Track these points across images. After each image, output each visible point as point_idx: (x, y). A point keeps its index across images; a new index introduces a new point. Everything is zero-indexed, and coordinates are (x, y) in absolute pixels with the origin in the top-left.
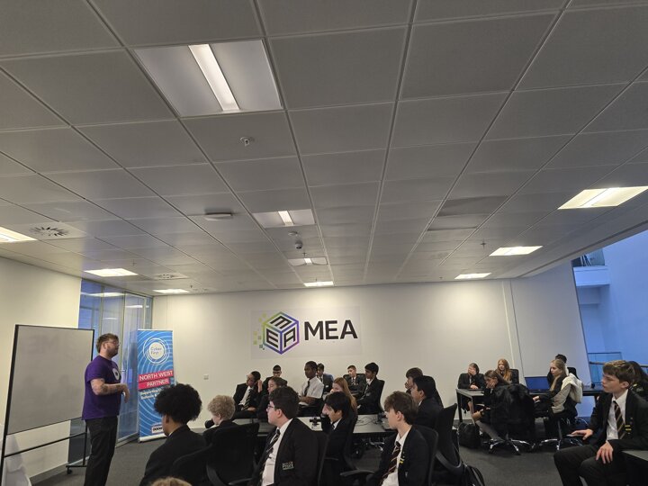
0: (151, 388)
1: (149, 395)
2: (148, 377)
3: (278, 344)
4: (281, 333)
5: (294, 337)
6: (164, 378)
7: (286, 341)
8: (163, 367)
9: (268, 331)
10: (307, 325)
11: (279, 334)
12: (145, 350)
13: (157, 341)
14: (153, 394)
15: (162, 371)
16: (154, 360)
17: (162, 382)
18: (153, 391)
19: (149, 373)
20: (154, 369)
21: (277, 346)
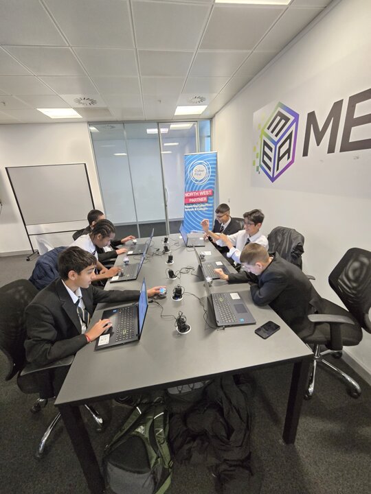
0: (193, 203)
1: (190, 208)
2: (191, 194)
3: (271, 165)
4: (276, 144)
5: (288, 151)
6: (203, 196)
7: (280, 159)
8: (203, 188)
10: (312, 117)
11: (274, 147)
12: (190, 172)
13: (201, 163)
14: (194, 208)
15: (202, 190)
16: (196, 181)
17: (201, 200)
18: (194, 206)
19: (192, 191)
20: (196, 189)
21: (269, 168)
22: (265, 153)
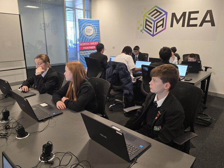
0: (86, 50)
1: (85, 53)
2: (84, 44)
3: (152, 30)
6: (93, 45)
7: (157, 27)
9: (147, 20)
10: (174, 15)
11: (153, 22)
12: (83, 30)
15: (92, 42)
16: (87, 36)
17: (92, 48)
18: (87, 52)
19: (85, 42)
20: (87, 41)
21: (151, 31)
22: (146, 24)
